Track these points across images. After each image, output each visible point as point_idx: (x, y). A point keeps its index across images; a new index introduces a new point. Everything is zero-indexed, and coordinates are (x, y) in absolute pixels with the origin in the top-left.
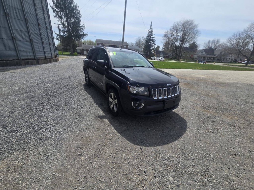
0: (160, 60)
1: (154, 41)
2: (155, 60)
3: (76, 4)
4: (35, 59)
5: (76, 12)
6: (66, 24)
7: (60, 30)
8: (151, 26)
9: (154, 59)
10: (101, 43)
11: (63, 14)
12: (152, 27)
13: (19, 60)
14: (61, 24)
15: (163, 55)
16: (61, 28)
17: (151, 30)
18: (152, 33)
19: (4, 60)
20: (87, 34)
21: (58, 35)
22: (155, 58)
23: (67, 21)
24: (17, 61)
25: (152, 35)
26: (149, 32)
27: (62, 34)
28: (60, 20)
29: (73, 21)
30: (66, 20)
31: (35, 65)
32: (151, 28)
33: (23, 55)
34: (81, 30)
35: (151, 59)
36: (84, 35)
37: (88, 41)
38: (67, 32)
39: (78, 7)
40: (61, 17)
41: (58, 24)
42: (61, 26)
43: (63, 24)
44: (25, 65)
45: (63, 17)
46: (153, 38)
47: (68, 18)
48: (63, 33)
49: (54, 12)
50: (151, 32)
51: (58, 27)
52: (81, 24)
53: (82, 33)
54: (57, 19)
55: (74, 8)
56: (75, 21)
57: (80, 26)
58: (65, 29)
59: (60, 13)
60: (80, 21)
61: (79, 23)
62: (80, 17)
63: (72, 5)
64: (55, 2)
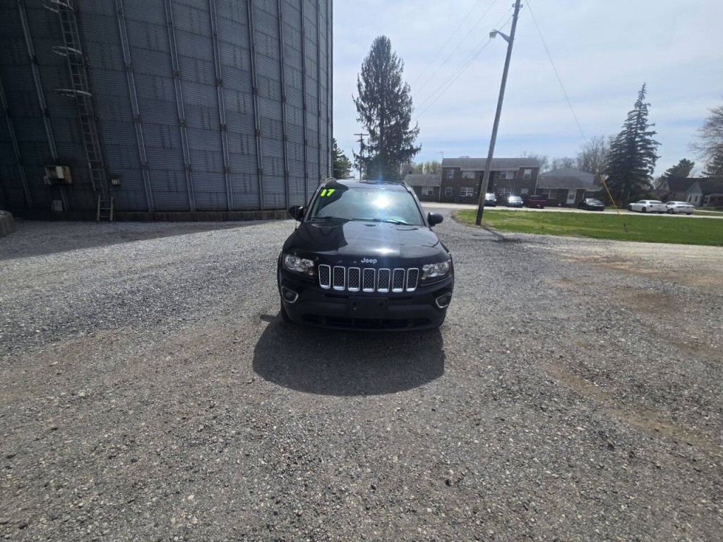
0: (671, 211)
1: (649, 146)
2: (646, 212)
3: (406, 83)
4: (286, 209)
5: (403, 101)
6: (379, 133)
7: (363, 147)
8: (642, 97)
9: (644, 210)
10: (453, 168)
11: (375, 112)
12: (644, 102)
13: (260, 209)
14: (368, 133)
15: (705, 193)
16: (366, 142)
17: (641, 110)
18: (643, 119)
19: (239, 211)
20: (420, 149)
21: (358, 157)
22: (648, 203)
23: (381, 125)
24: (257, 212)
25: (642, 128)
26: (630, 119)
27: (366, 154)
28: (367, 125)
29: (393, 123)
30: (379, 124)
31: (284, 219)
32: (639, 104)
33: (269, 201)
34: (408, 140)
35: (630, 209)
36: (413, 151)
37: (428, 164)
38: (376, 149)
39: (409, 90)
40: (369, 119)
41: (361, 135)
42: (367, 139)
43: (372, 133)
44: (268, 219)
45: (374, 118)
46: (647, 137)
47: (382, 115)
48: (369, 151)
49: (358, 110)
50: (638, 118)
51: (361, 140)
52: (411, 126)
53: (409, 148)
54: (361, 124)
55: (400, 93)
56: (397, 123)
57: (408, 131)
58: (374, 144)
59: (370, 111)
60: (409, 120)
61: (405, 125)
62: (410, 111)
63: (397, 89)
64: (363, 89)
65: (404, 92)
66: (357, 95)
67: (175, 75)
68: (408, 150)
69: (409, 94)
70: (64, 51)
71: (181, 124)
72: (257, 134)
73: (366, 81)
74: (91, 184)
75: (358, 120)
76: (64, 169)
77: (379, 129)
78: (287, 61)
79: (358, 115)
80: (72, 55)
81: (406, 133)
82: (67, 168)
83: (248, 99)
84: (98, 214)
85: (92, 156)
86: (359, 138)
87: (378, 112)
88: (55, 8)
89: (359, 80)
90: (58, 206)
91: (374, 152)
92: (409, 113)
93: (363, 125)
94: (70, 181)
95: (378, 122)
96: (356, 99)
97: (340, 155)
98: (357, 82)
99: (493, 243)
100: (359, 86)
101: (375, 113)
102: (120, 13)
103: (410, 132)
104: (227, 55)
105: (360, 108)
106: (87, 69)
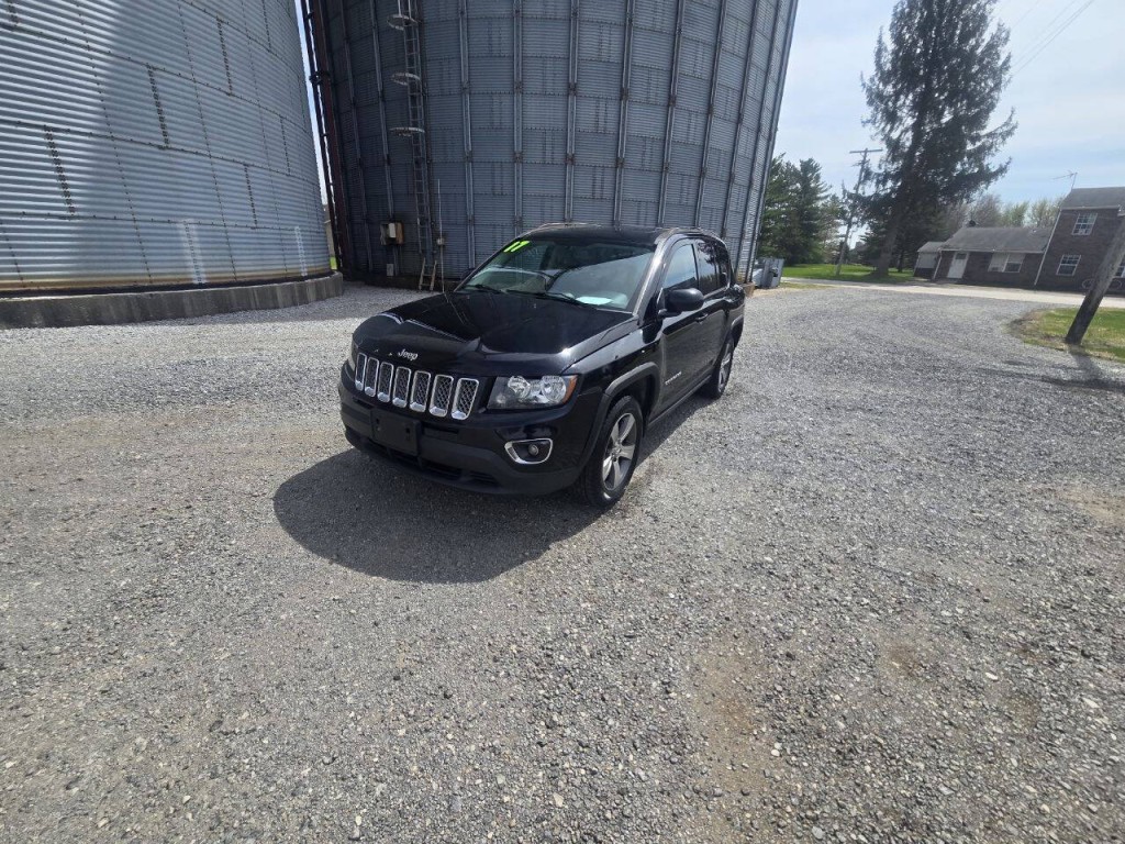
5: (983, 68)
6: (908, 144)
7: (866, 175)
10: (1094, 211)
11: (907, 100)
14: (884, 146)
16: (873, 166)
20: (1009, 170)
21: (851, 195)
23: (917, 128)
27: (869, 190)
28: (884, 130)
30: (914, 125)
34: (978, 154)
36: (986, 176)
38: (895, 178)
40: (892, 118)
41: (866, 151)
43: (894, 146)
45: (903, 113)
47: (924, 107)
48: (878, 183)
49: (870, 103)
51: (864, 163)
52: (994, 122)
53: (976, 170)
54: (871, 130)
55: (979, 51)
56: (957, 120)
57: (983, 132)
58: (892, 168)
59: (897, 99)
60: (992, 107)
61: (977, 121)
62: (997, 87)
63: (972, 42)
64: (887, 58)
65: (991, 47)
66: (871, 70)
67: (518, 88)
68: (972, 175)
69: (1004, 52)
70: (404, 79)
71: (517, 159)
72: (619, 163)
73: (898, 39)
74: (417, 244)
75: (864, 123)
76: (396, 226)
77: (910, 135)
78: (687, 32)
79: (868, 112)
80: (412, 82)
81: (974, 139)
82: (399, 225)
83: (612, 108)
84: (421, 281)
85: (421, 211)
86: (860, 158)
87: (913, 101)
88: (400, 25)
89: (880, 42)
90: (390, 270)
91: (890, 184)
92: (995, 94)
93: (874, 131)
94: (400, 241)
95: (909, 121)
96: (868, 82)
97: (822, 195)
98: (875, 45)
99: (1046, 385)
100: (879, 53)
101: (908, 102)
102: (462, 13)
103: (990, 135)
104: (589, 42)
105: (875, 98)
106: (424, 98)
